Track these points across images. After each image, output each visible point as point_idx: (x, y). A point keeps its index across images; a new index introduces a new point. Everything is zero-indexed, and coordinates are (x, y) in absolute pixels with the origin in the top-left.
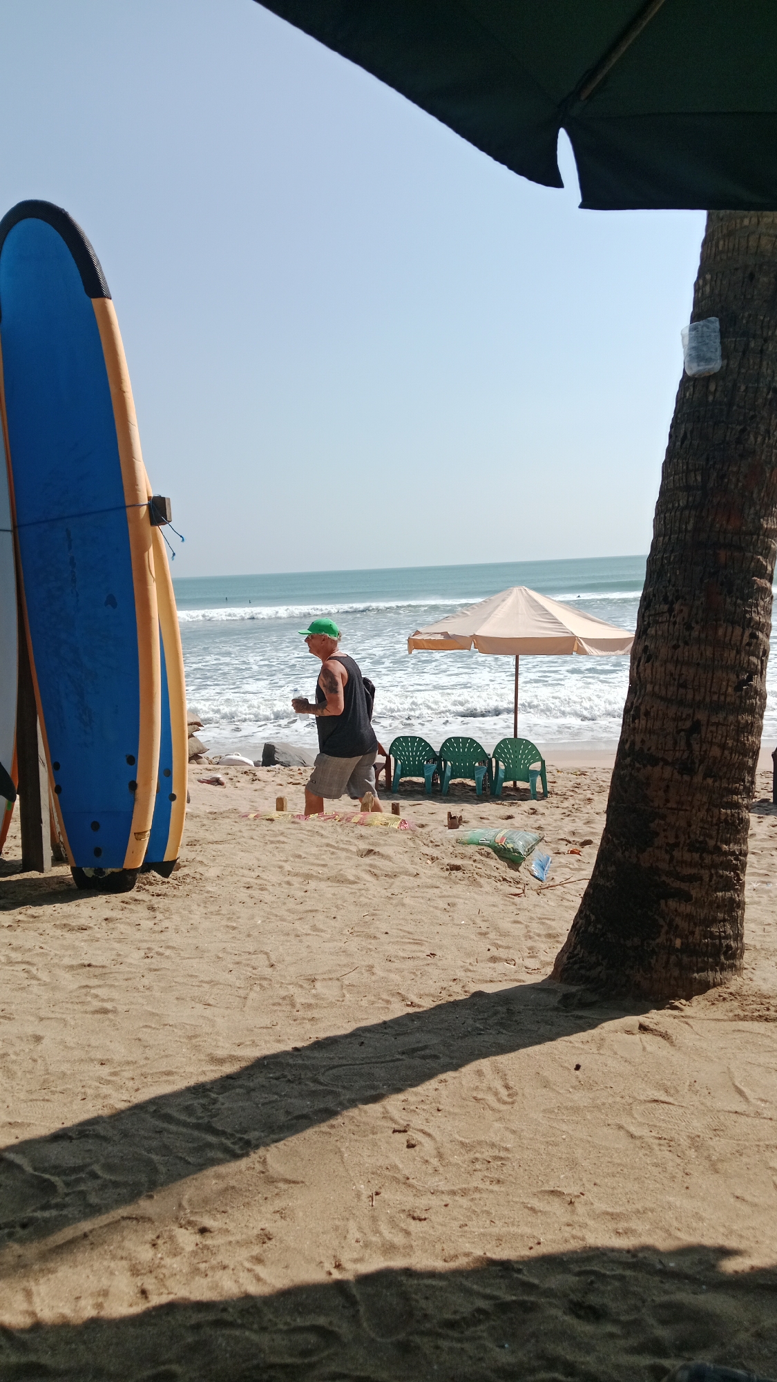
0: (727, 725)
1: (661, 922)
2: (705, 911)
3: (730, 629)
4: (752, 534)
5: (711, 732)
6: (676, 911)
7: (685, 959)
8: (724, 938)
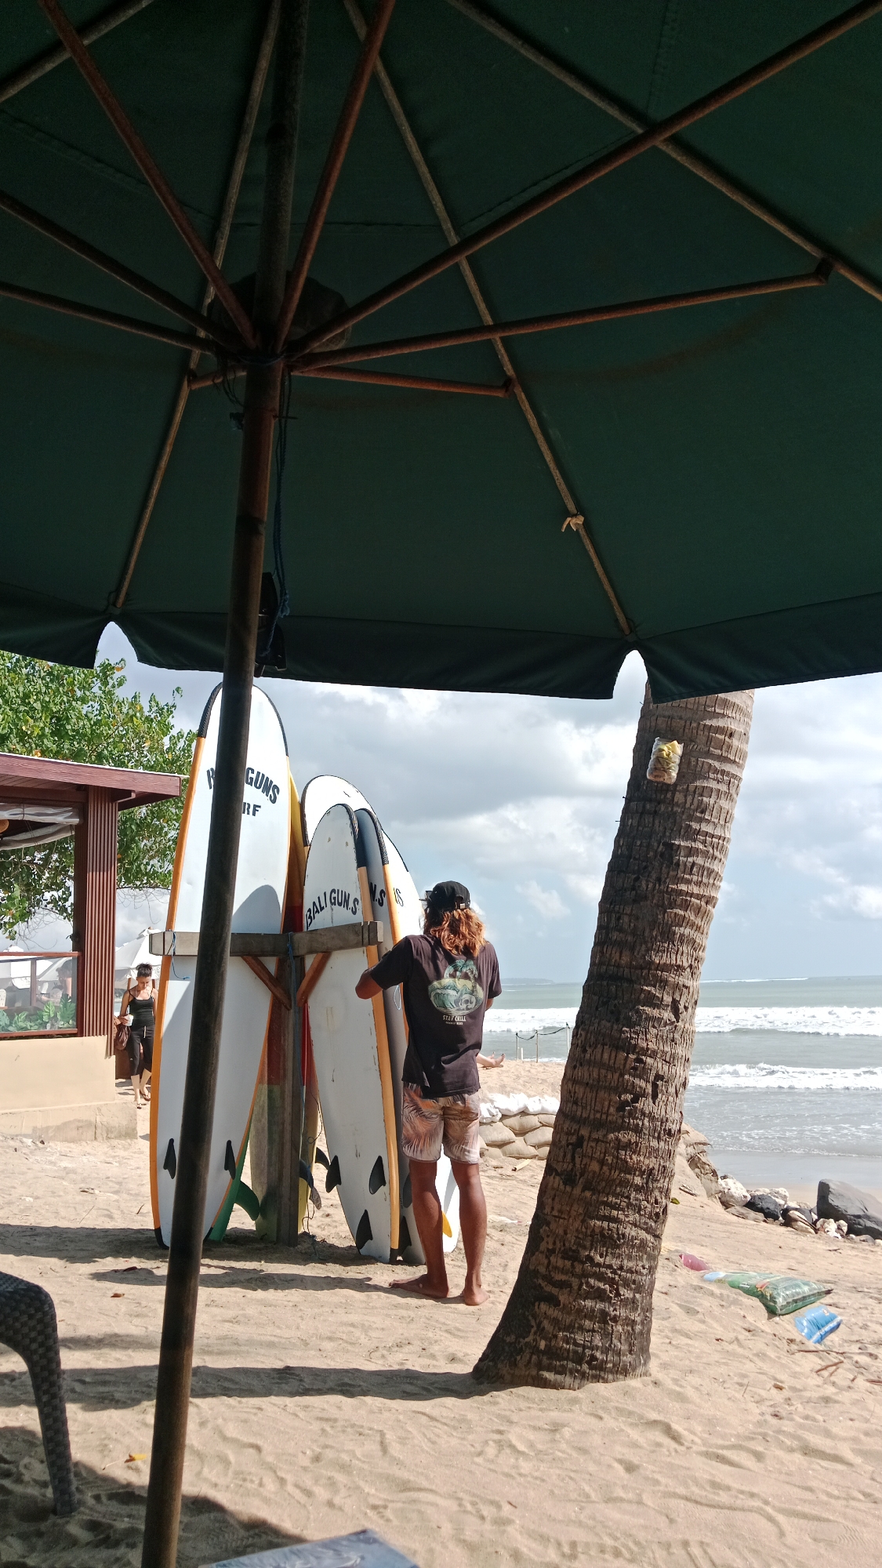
0: (607, 1142)
1: (533, 1323)
2: (572, 1318)
3: (613, 1054)
4: (642, 968)
5: (592, 1147)
6: (545, 1314)
7: (545, 1361)
8: (589, 1348)
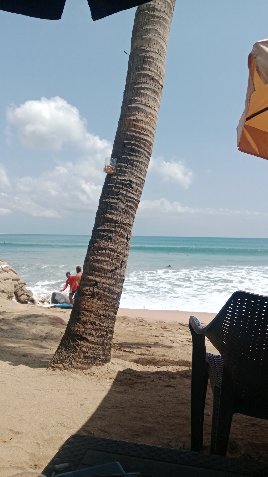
1: (78, 348)
2: (93, 345)
5: (101, 286)
6: (83, 345)
7: (84, 361)
8: (98, 355)
